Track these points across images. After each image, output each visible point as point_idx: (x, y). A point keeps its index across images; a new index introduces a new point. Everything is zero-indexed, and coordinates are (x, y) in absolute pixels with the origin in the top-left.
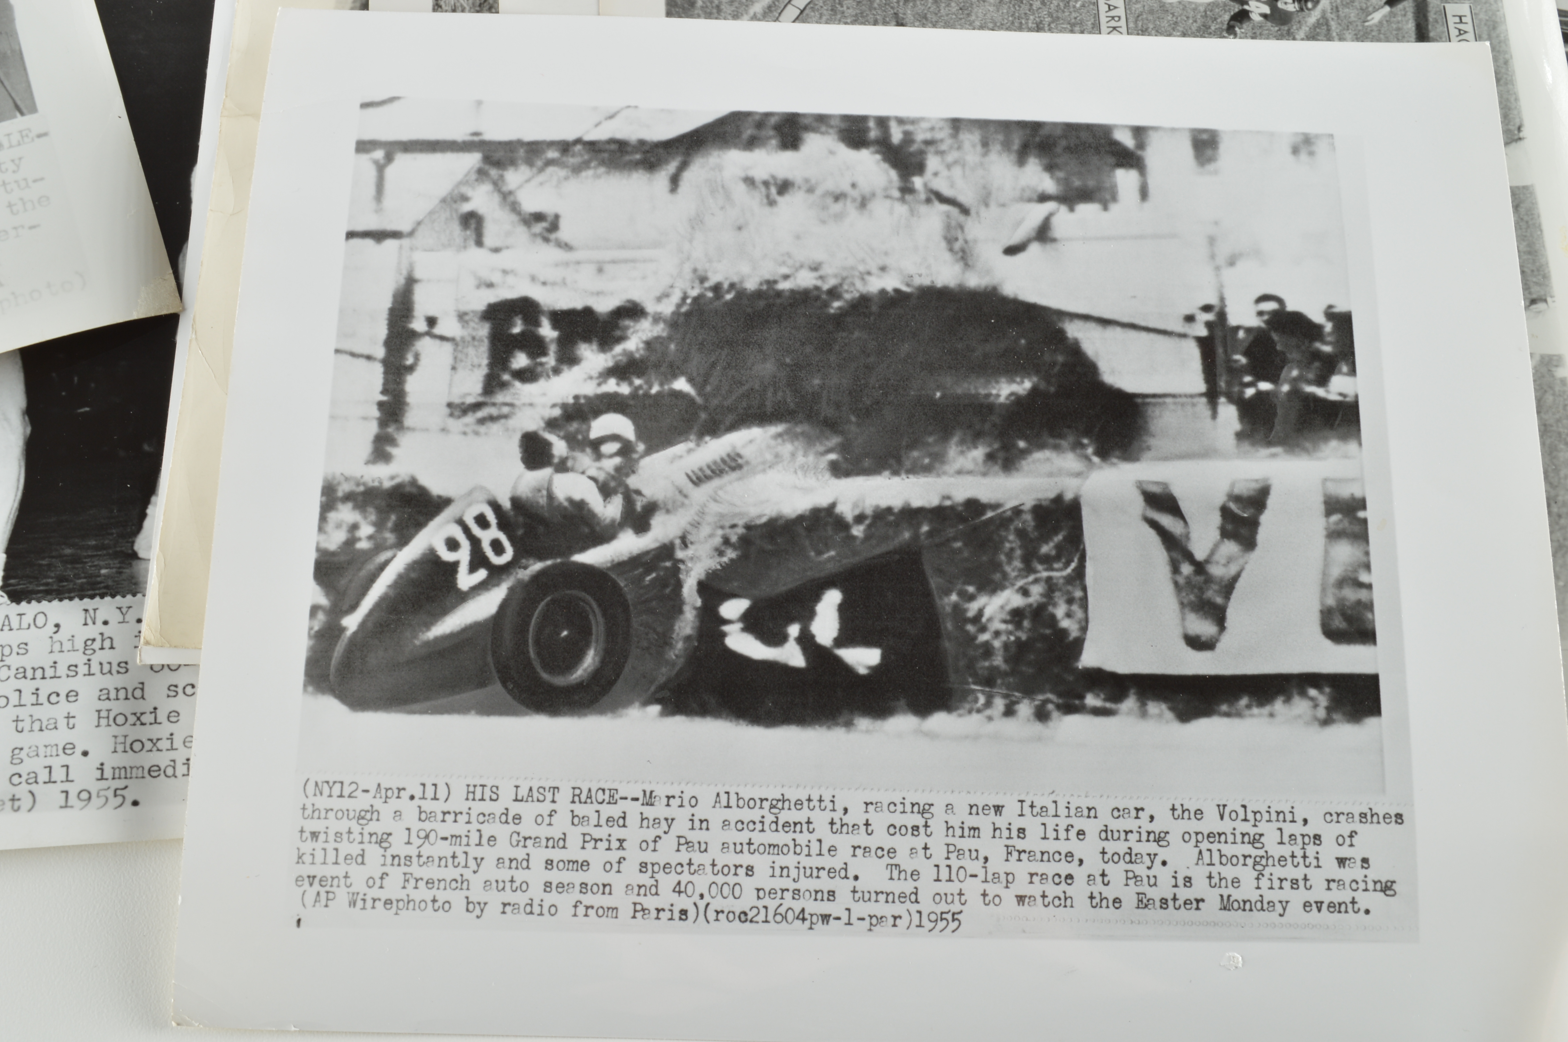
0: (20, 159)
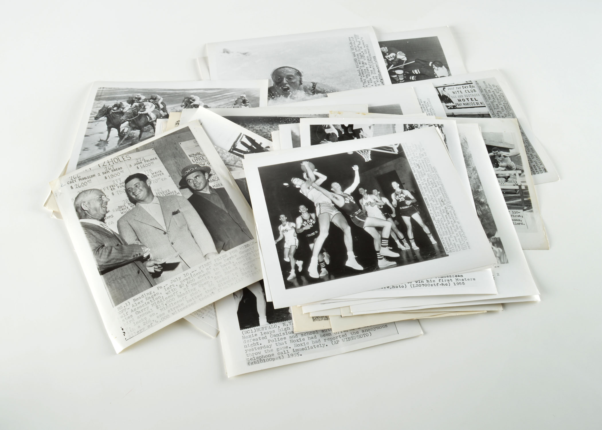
0: (253, 247)
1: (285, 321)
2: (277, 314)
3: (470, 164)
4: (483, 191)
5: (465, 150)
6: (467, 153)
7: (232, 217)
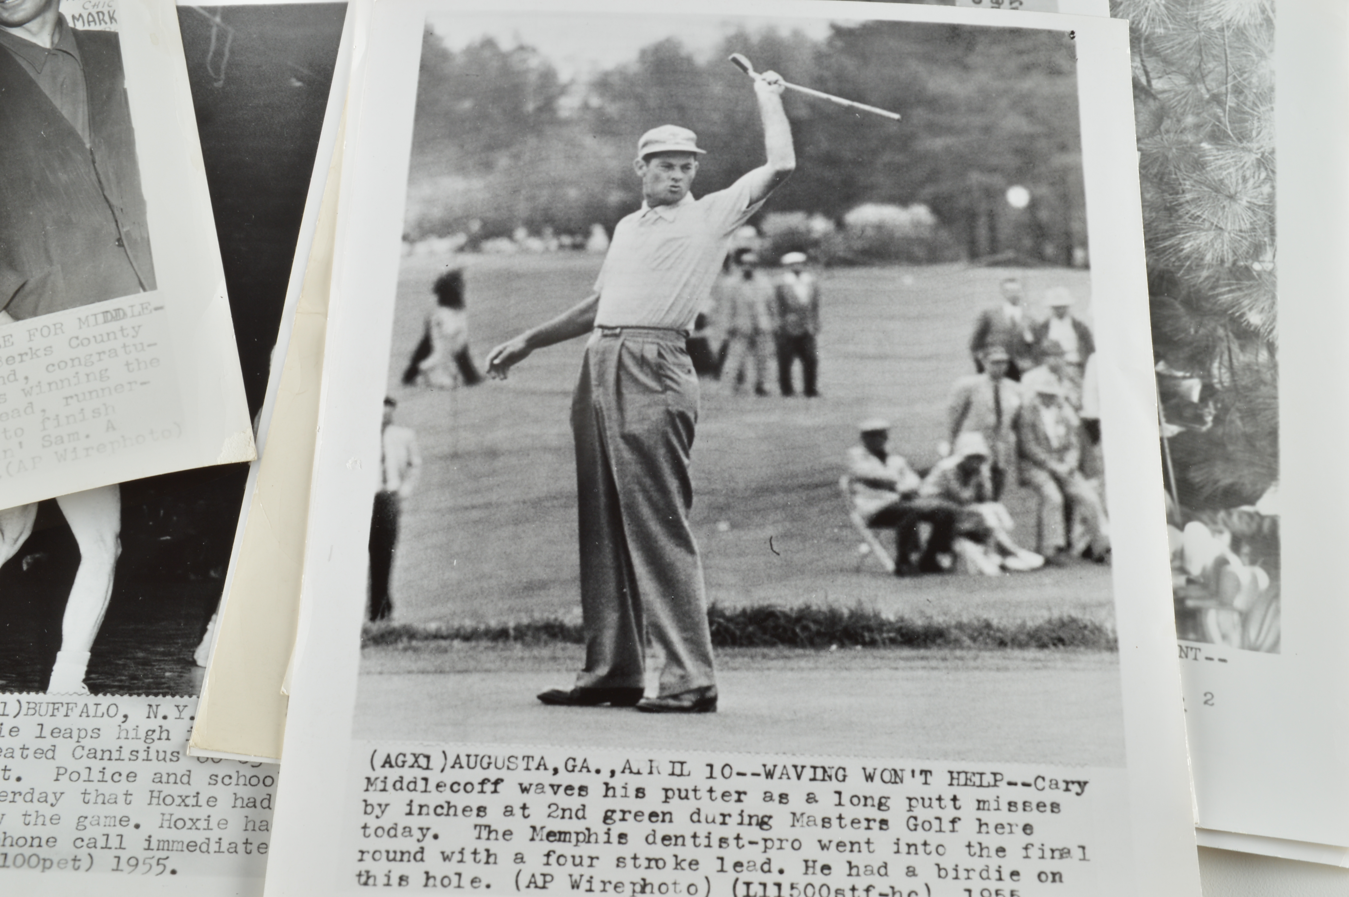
0: (139, 327)
1: (160, 697)
2: (141, 655)
3: (1254, 134)
4: (1271, 273)
5: (1253, 61)
6: (1254, 80)
7: (100, 172)
